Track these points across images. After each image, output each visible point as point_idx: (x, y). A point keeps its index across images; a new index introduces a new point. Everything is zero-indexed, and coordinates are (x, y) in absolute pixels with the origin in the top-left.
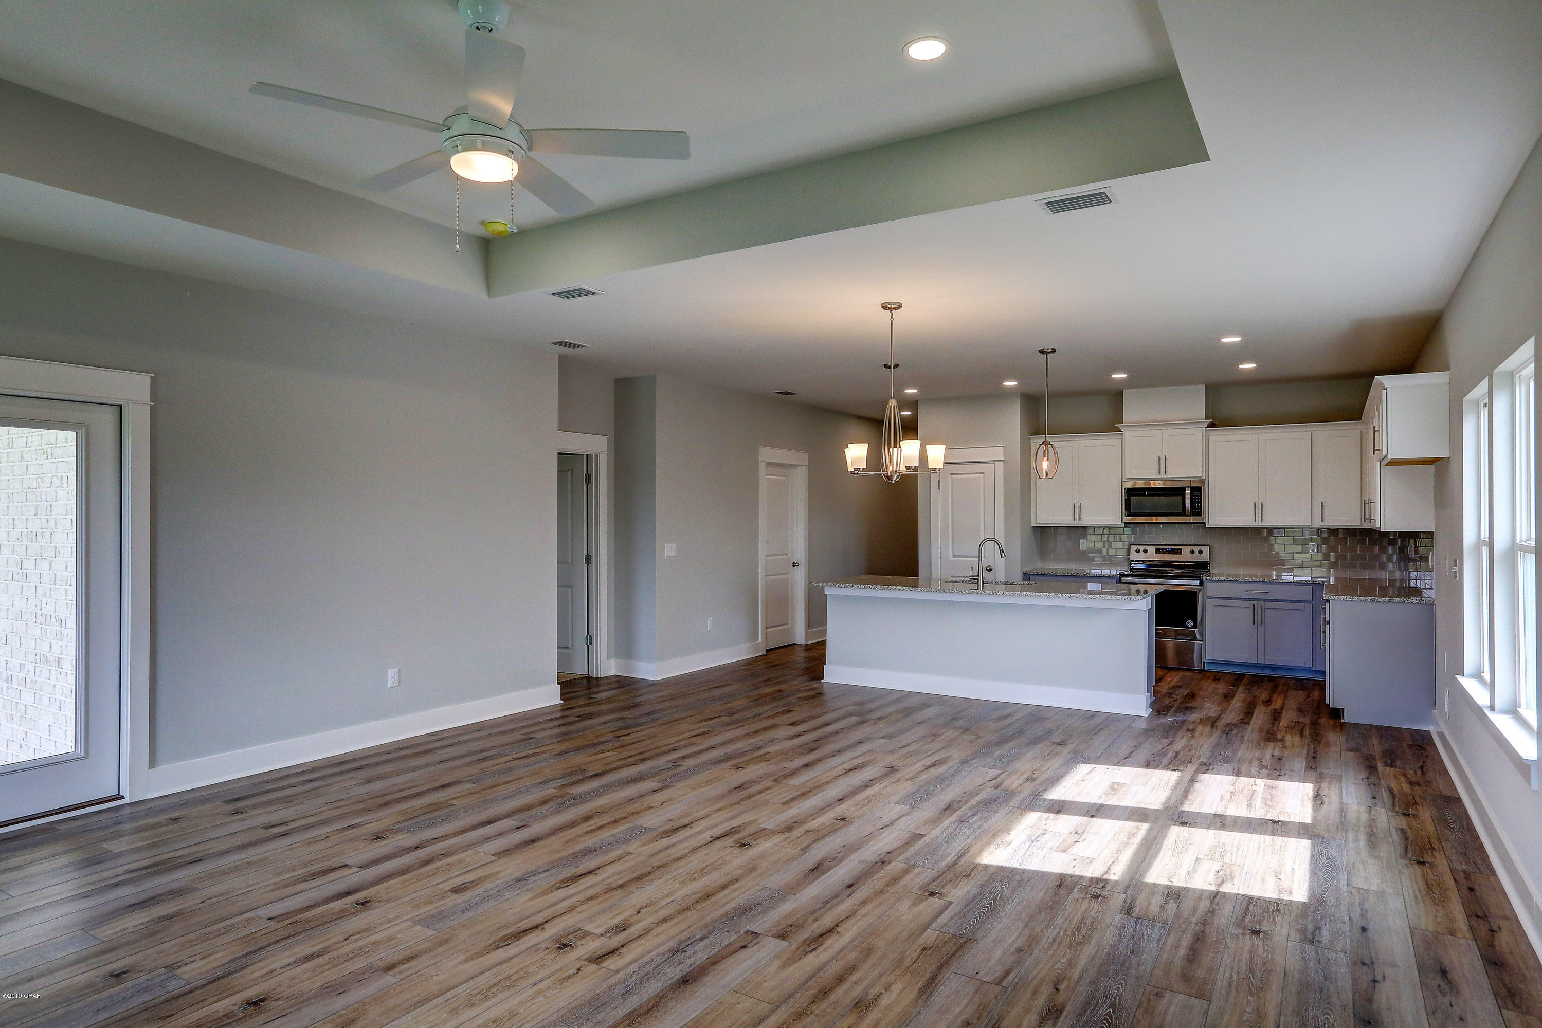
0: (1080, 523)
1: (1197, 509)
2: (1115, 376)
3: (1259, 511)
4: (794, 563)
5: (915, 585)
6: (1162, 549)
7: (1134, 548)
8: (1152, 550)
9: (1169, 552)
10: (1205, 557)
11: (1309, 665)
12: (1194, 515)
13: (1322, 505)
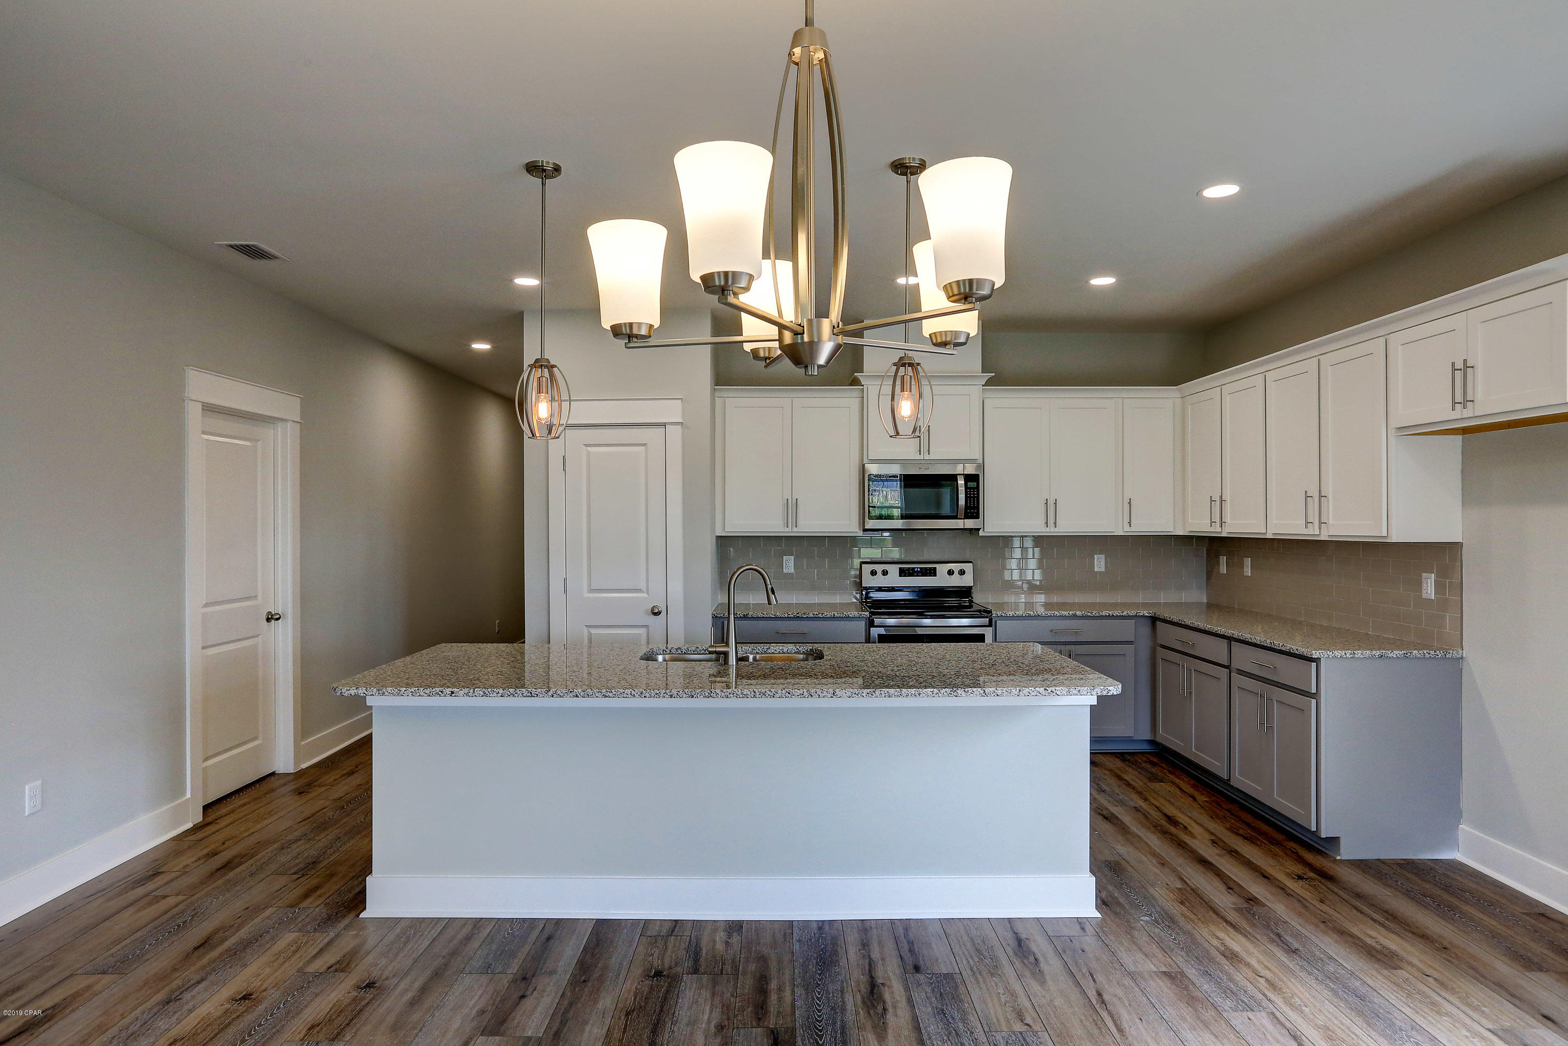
0: (795, 530)
1: (973, 510)
3: (1051, 509)
4: (269, 613)
6: (909, 569)
7: (867, 569)
8: (894, 570)
9: (917, 574)
10: (968, 580)
11: (1130, 733)
12: (967, 517)
13: (1130, 503)
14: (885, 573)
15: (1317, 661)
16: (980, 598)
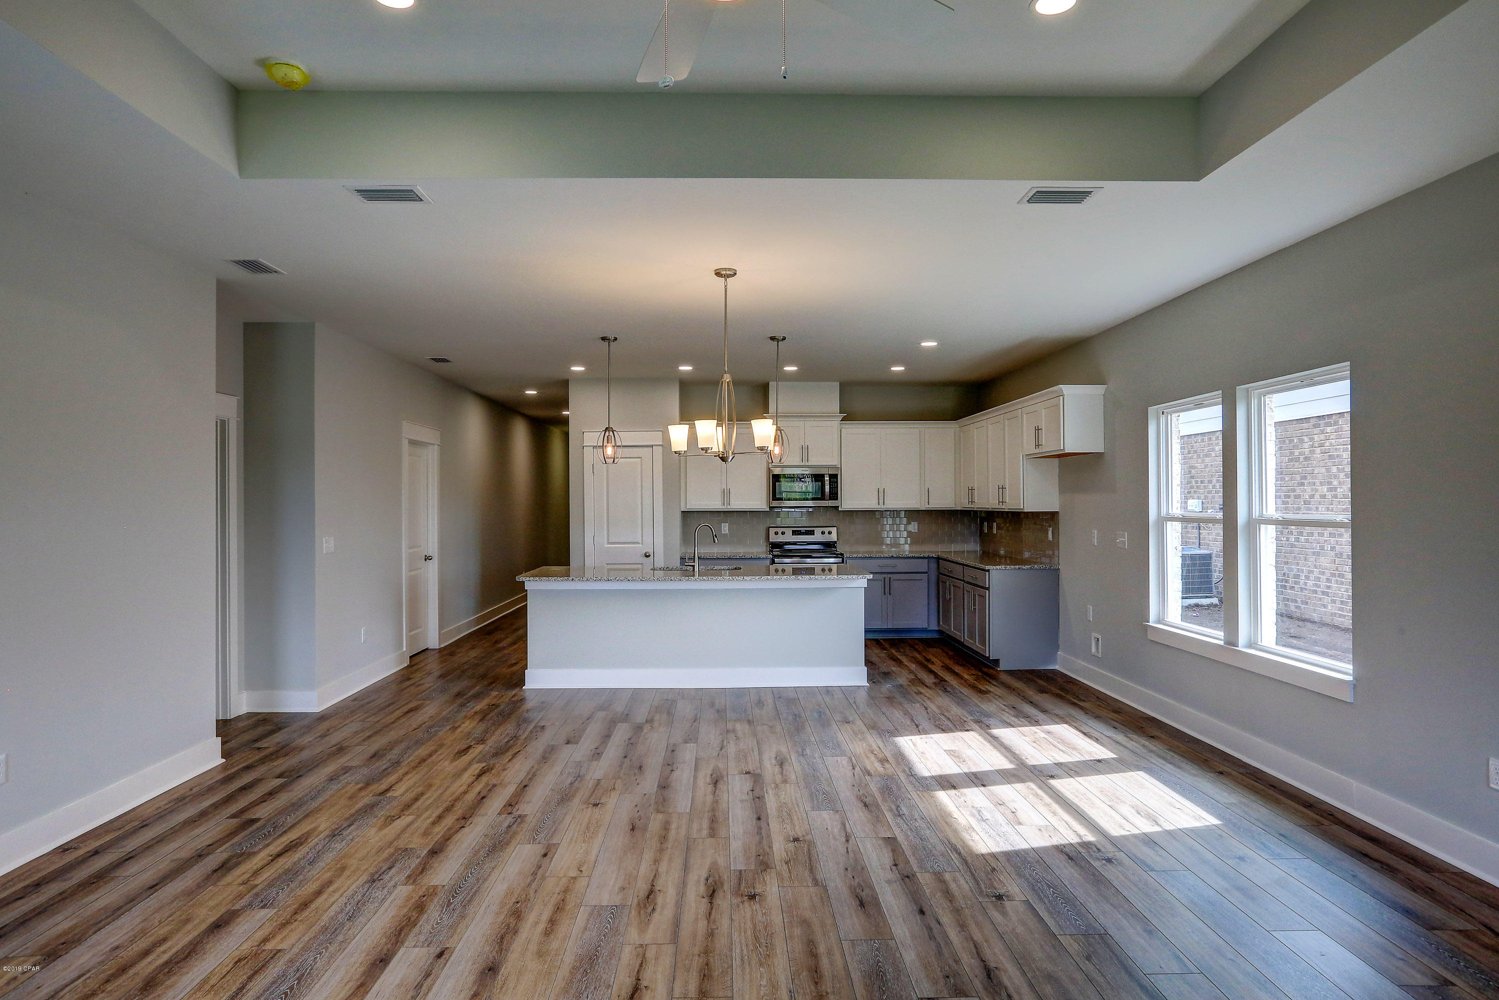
0: (729, 507)
1: (834, 495)
2: (787, 369)
3: (881, 495)
4: (429, 556)
5: (567, 574)
6: (798, 531)
7: (772, 531)
8: (789, 532)
9: (803, 534)
10: (834, 537)
11: (925, 626)
12: (830, 499)
13: (928, 491)
14: (783, 533)
15: (988, 571)
16: (840, 549)
